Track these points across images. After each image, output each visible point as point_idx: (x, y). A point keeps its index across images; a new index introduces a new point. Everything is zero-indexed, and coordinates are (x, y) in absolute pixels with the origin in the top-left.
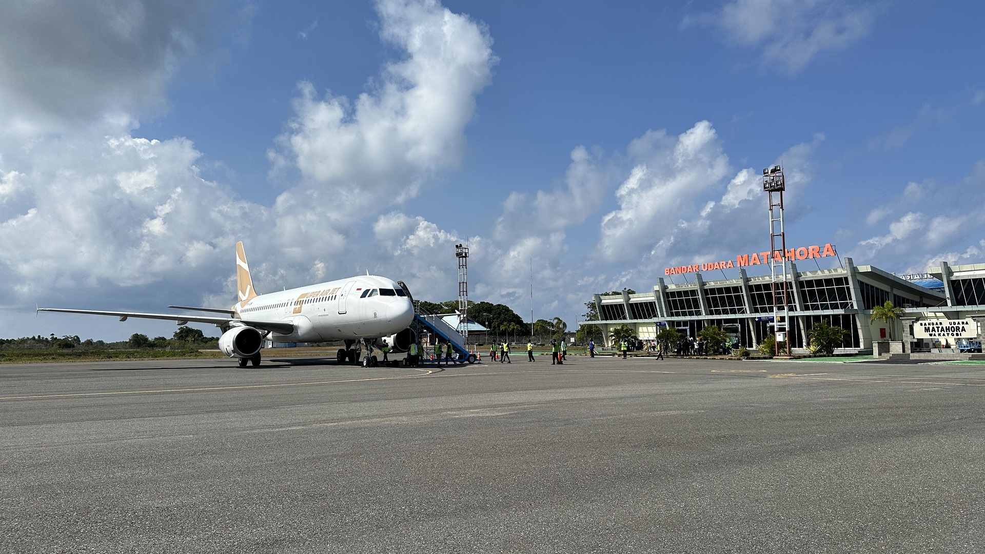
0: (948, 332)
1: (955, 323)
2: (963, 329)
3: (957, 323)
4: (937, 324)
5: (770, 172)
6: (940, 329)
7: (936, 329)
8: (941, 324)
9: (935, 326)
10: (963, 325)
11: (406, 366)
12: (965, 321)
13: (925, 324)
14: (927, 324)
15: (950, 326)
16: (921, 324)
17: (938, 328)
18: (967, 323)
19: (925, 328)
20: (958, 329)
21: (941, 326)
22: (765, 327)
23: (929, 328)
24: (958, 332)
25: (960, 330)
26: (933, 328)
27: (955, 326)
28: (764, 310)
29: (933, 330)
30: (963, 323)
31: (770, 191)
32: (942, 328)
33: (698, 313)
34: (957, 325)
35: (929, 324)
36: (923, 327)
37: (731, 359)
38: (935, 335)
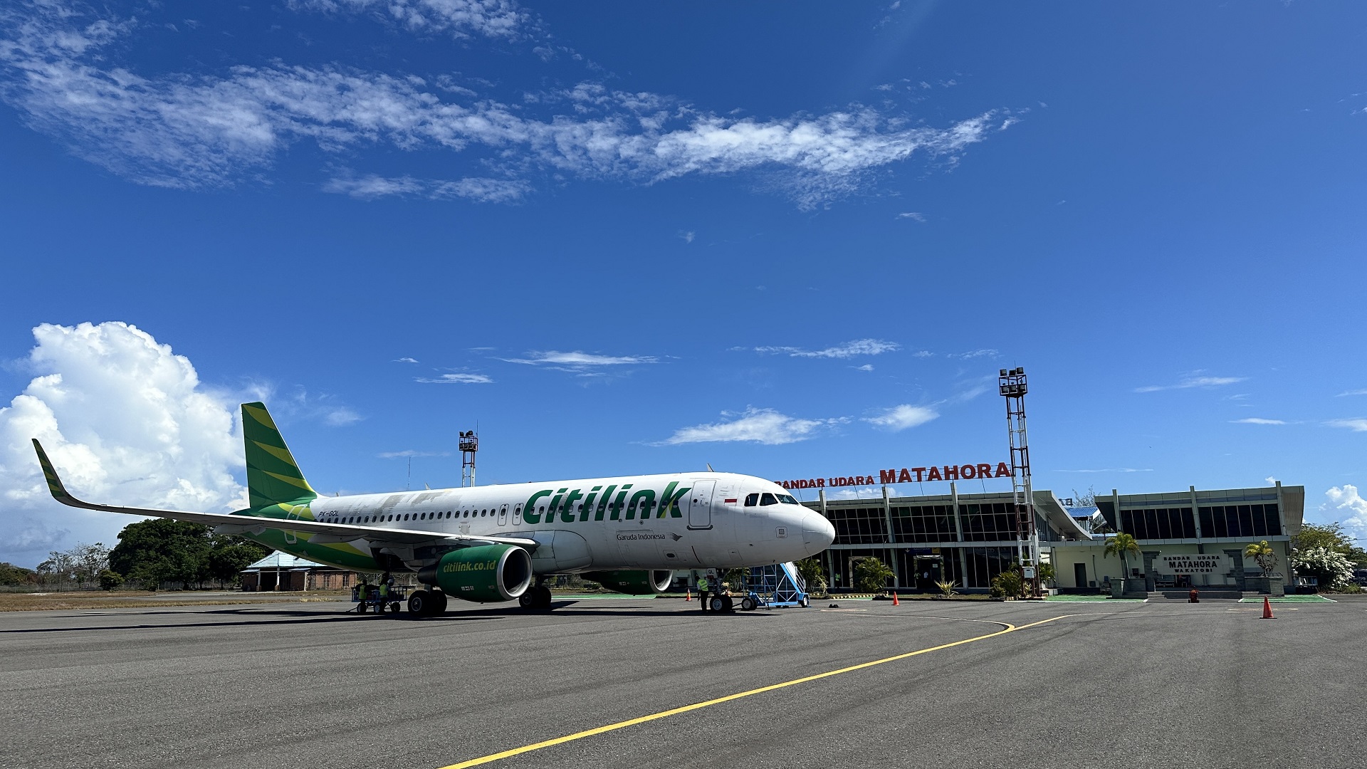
1: (1204, 558)
2: (1214, 564)
4: (1183, 558)
5: (1008, 373)
8: (1188, 558)
10: (1214, 560)
12: (1216, 555)
13: (1170, 559)
15: (1199, 561)
16: (1165, 559)
17: (1185, 563)
18: (1218, 558)
19: (1170, 563)
20: (1208, 564)
21: (1188, 561)
23: (1174, 563)
24: (1208, 568)
25: (1211, 565)
27: (1204, 561)
29: (1180, 565)
31: (1007, 396)
34: (1206, 560)
35: (1175, 558)
36: (1168, 561)
38: (1181, 571)
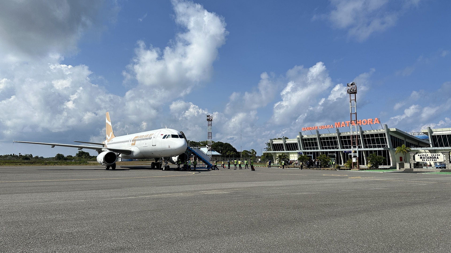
0: (431, 159)
1: (434, 155)
2: (438, 158)
3: (435, 155)
4: (425, 155)
5: (350, 85)
6: (427, 158)
7: (425, 158)
8: (427, 155)
9: (425, 156)
10: (438, 156)
11: (183, 170)
12: (438, 154)
13: (420, 155)
14: (421, 155)
15: (432, 156)
16: (419, 155)
17: (426, 157)
18: (439, 155)
19: (420, 157)
20: (435, 157)
21: (427, 156)
22: (347, 155)
23: (422, 157)
24: (435, 159)
25: (436, 158)
26: (424, 157)
28: (347, 148)
29: (424, 158)
30: (437, 155)
31: (350, 94)
32: (428, 157)
33: (317, 148)
34: (435, 156)
35: (422, 155)
36: (419, 156)
37: (332, 170)
38: (425, 160)
